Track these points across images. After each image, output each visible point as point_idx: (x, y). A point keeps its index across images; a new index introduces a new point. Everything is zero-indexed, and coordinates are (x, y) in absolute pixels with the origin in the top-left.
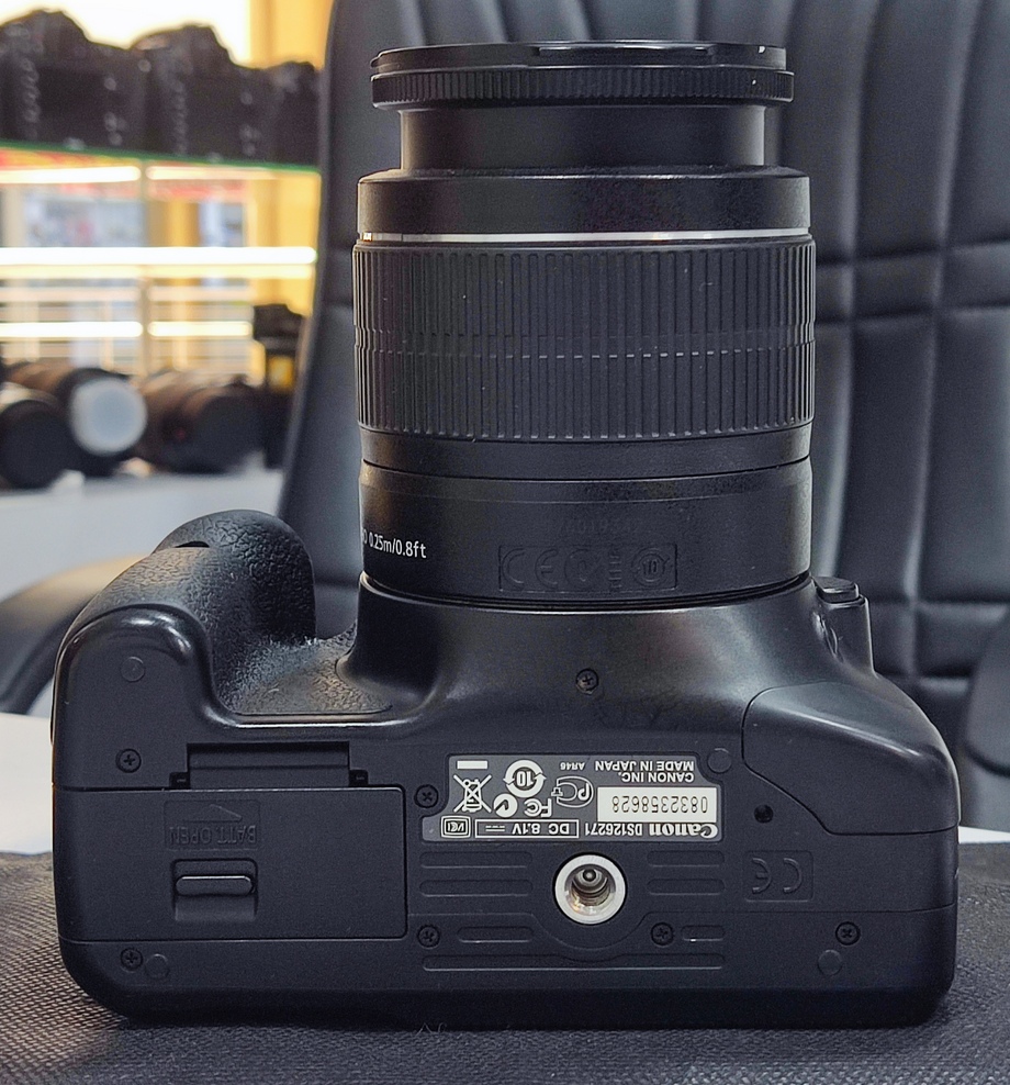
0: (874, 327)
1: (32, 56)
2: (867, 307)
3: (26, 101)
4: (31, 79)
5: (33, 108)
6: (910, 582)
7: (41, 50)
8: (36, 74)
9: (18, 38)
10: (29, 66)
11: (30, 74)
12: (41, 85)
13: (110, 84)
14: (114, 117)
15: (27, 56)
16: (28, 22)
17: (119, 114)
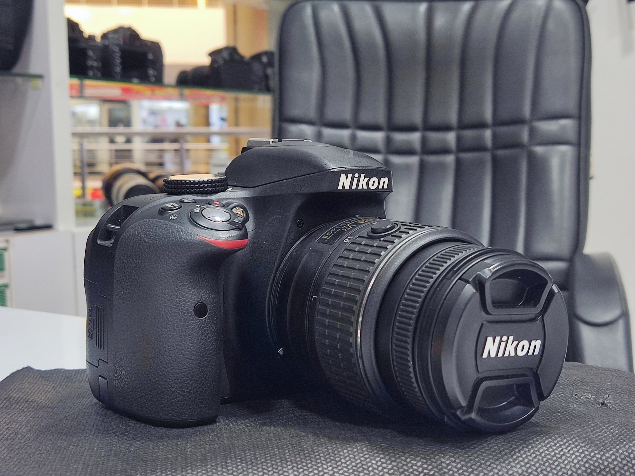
0: (501, 153)
1: (118, 45)
2: (498, 144)
3: (115, 64)
4: (118, 55)
5: (118, 66)
7: (121, 42)
8: (120, 52)
9: (113, 38)
10: (117, 49)
11: (117, 52)
12: (122, 57)
13: (150, 56)
14: (152, 70)
15: (116, 45)
16: (116, 31)
17: (154, 69)
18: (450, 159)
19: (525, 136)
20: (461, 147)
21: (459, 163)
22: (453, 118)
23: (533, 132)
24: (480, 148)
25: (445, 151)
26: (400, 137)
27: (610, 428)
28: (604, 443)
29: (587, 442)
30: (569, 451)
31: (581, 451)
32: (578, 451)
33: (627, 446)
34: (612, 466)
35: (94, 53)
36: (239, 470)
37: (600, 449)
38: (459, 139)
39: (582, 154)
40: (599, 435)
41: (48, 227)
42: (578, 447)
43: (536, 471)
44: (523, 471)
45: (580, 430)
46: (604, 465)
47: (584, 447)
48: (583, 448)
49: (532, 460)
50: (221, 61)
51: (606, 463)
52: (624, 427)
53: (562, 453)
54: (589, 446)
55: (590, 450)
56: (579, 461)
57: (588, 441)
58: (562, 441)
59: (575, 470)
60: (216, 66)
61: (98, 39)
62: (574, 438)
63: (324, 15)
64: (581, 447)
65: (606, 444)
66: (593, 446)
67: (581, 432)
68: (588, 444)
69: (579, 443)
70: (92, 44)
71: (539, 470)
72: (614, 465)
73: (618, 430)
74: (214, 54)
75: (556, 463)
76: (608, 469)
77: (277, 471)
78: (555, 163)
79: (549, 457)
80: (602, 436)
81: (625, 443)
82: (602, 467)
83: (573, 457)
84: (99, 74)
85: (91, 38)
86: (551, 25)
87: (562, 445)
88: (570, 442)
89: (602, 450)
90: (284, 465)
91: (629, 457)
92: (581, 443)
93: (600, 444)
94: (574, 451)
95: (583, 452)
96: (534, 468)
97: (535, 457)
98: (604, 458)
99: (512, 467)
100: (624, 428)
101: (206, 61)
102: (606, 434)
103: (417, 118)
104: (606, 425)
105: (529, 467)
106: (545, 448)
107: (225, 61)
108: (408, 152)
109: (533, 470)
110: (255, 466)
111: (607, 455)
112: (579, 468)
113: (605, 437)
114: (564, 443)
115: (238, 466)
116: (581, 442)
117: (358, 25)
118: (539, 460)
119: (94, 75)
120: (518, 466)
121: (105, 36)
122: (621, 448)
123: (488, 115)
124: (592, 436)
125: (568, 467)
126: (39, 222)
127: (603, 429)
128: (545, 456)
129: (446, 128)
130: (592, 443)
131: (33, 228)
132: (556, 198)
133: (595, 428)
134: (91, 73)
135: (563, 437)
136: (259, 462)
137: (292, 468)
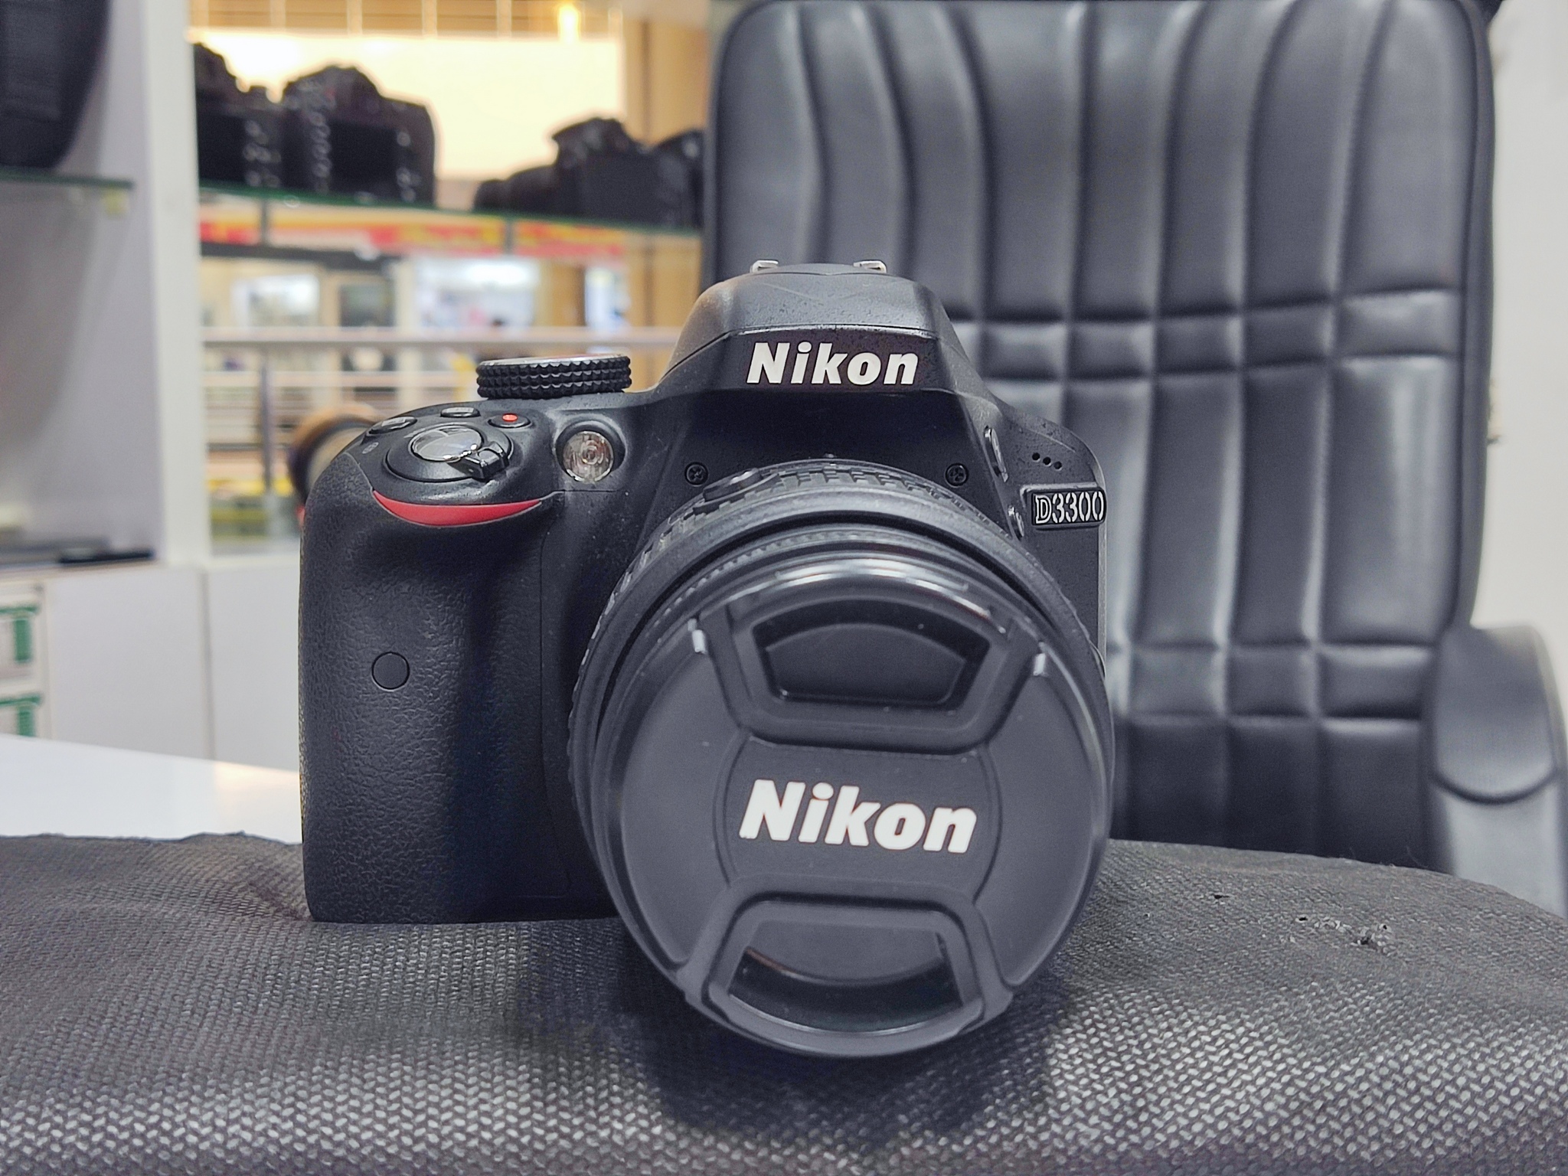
0: (1267, 376)
1: (323, 111)
2: (1258, 355)
3: (316, 156)
4: (321, 134)
5: (323, 162)
6: (1310, 624)
7: (332, 104)
8: (328, 128)
9: (309, 93)
10: (319, 121)
11: (321, 128)
12: (333, 140)
13: (404, 139)
14: (408, 173)
15: (319, 111)
16: (320, 77)
17: (412, 168)
18: (1139, 391)
19: (1326, 334)
20: (1168, 362)
21: (1160, 403)
22: (1148, 290)
23: (1345, 324)
24: (1214, 364)
25: (1128, 372)
26: (1014, 337)
27: (1364, 1001)
28: (1340, 1039)
29: (1296, 1035)
30: (1248, 1056)
31: (1277, 1056)
32: (1270, 1057)
33: (1399, 1047)
34: (1354, 1094)
35: (263, 129)
36: (392, 1080)
37: (1328, 1054)
38: (1162, 343)
39: (1469, 379)
40: (1332, 1019)
41: (141, 556)
42: (1272, 1048)
43: (1157, 1103)
44: (1123, 1103)
45: (1286, 1003)
46: (1334, 1092)
47: (1289, 1046)
48: (1286, 1051)
49: (1150, 1079)
50: (580, 153)
51: (1339, 1087)
52: (1402, 999)
53: (1228, 1062)
54: (1300, 1045)
55: (1302, 1055)
56: (1272, 1080)
57: (1299, 1032)
58: (1232, 1031)
59: (1257, 1102)
60: (568, 165)
61: (275, 94)
62: (1265, 1023)
63: (828, 34)
64: (1281, 1047)
65: (1346, 1040)
66: (1311, 1047)
67: (1287, 1010)
68: (1298, 1040)
69: (1276, 1037)
70: (257, 107)
71: (1165, 1103)
72: (1360, 1092)
73: (1383, 1007)
74: (565, 137)
75: (1211, 1087)
76: (1343, 1103)
77: (489, 1085)
78: (1401, 402)
79: (1192, 1072)
80: (1341, 1022)
81: (1394, 1038)
82: (1330, 1097)
83: (1257, 1070)
84: (276, 181)
85: (258, 92)
86: (1394, 58)
87: (1232, 1041)
88: (1253, 1034)
89: (1333, 1056)
90: (511, 1073)
91: (1400, 1072)
92: (1282, 1037)
93: (1329, 1040)
94: (1260, 1057)
95: (1282, 1060)
96: (1154, 1098)
97: (1158, 1072)
98: (1336, 1074)
99: (1096, 1092)
100: (1399, 1002)
101: (544, 153)
102: (1350, 1017)
103: (1059, 289)
104: (1355, 992)
105: (1142, 1095)
106: (1187, 1051)
107: (592, 153)
108: (1037, 374)
109: (1150, 1102)
110: (435, 1072)
111: (1345, 1067)
112: (1269, 1098)
113: (1346, 1023)
114: (1237, 1037)
115: (390, 1070)
116: (1282, 1034)
117: (913, 58)
118: (1167, 1077)
119: (263, 182)
120: (1112, 1092)
121: (291, 89)
122: (1381, 1050)
123: (1234, 281)
124: (1315, 1020)
125: (1240, 1095)
126: (120, 543)
127: (1346, 1004)
128: (1184, 1070)
129: (1130, 315)
130: (1309, 1038)
131: (104, 557)
132: (1403, 487)
133: (1327, 999)
134: (254, 179)
135: (1238, 1021)
136: (448, 1062)
137: (529, 1081)
